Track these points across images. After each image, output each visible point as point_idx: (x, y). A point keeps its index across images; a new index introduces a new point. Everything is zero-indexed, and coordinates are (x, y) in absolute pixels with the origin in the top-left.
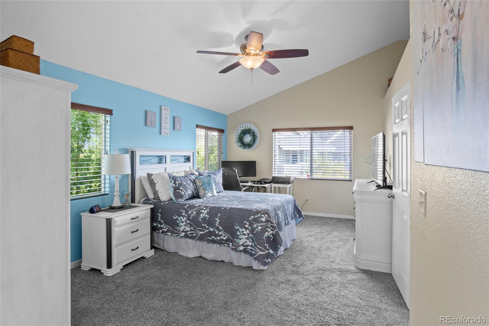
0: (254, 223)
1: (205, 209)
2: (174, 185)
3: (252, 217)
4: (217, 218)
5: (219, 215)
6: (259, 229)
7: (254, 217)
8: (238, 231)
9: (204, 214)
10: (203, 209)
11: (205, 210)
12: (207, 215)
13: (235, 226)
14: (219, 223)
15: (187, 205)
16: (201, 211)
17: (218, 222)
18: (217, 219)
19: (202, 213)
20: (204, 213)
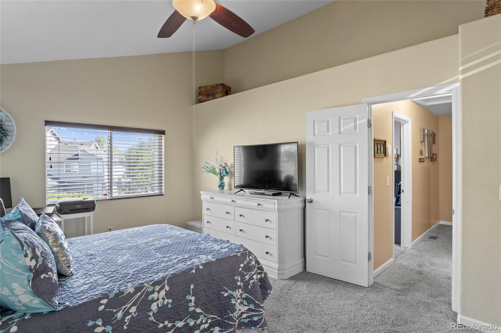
0: (245, 273)
1: (157, 288)
2: (33, 263)
3: (242, 265)
4: (190, 294)
5: (192, 287)
6: (255, 280)
7: (243, 264)
8: (231, 298)
9: (161, 300)
10: (153, 292)
11: (159, 292)
12: (168, 299)
13: (223, 293)
14: (194, 303)
15: (104, 301)
16: (150, 297)
17: (193, 301)
18: (189, 297)
19: (153, 301)
20: (158, 299)
